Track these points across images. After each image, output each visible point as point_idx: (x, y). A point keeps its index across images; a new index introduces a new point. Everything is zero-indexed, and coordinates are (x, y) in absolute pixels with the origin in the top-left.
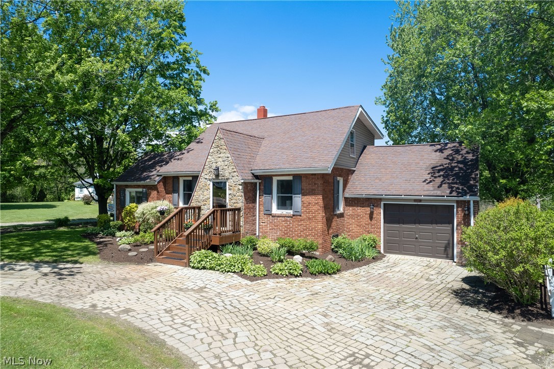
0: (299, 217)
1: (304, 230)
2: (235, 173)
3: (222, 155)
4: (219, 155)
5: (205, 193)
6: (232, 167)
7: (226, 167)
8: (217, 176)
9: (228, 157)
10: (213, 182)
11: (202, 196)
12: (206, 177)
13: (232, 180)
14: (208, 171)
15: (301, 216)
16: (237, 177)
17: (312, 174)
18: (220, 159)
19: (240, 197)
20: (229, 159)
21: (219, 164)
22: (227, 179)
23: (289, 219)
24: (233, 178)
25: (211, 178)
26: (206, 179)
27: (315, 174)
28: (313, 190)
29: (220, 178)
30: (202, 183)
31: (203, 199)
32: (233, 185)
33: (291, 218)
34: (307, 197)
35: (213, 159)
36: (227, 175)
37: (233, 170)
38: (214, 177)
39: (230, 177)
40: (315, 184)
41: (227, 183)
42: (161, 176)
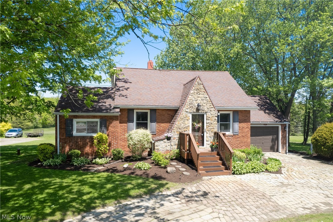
0: (237, 136)
1: (240, 143)
2: (212, 109)
3: (200, 96)
4: (199, 96)
5: (186, 122)
6: (209, 105)
7: (205, 104)
8: (198, 110)
9: (206, 98)
10: (192, 115)
11: (183, 125)
12: (187, 110)
13: (210, 113)
14: (189, 106)
15: (238, 135)
16: (214, 111)
17: (245, 111)
18: (199, 98)
19: (215, 125)
20: (207, 99)
21: (199, 102)
22: (206, 113)
23: (230, 137)
24: (211, 112)
25: (191, 111)
26: (186, 112)
27: (246, 111)
28: (246, 119)
29: (200, 112)
30: (184, 115)
31: (185, 126)
32: (211, 117)
33: (232, 137)
34: (242, 124)
35: (193, 98)
36: (206, 109)
37: (211, 107)
38: (195, 111)
39: (209, 111)
40: (246, 116)
41: (205, 116)
42: (119, 108)
